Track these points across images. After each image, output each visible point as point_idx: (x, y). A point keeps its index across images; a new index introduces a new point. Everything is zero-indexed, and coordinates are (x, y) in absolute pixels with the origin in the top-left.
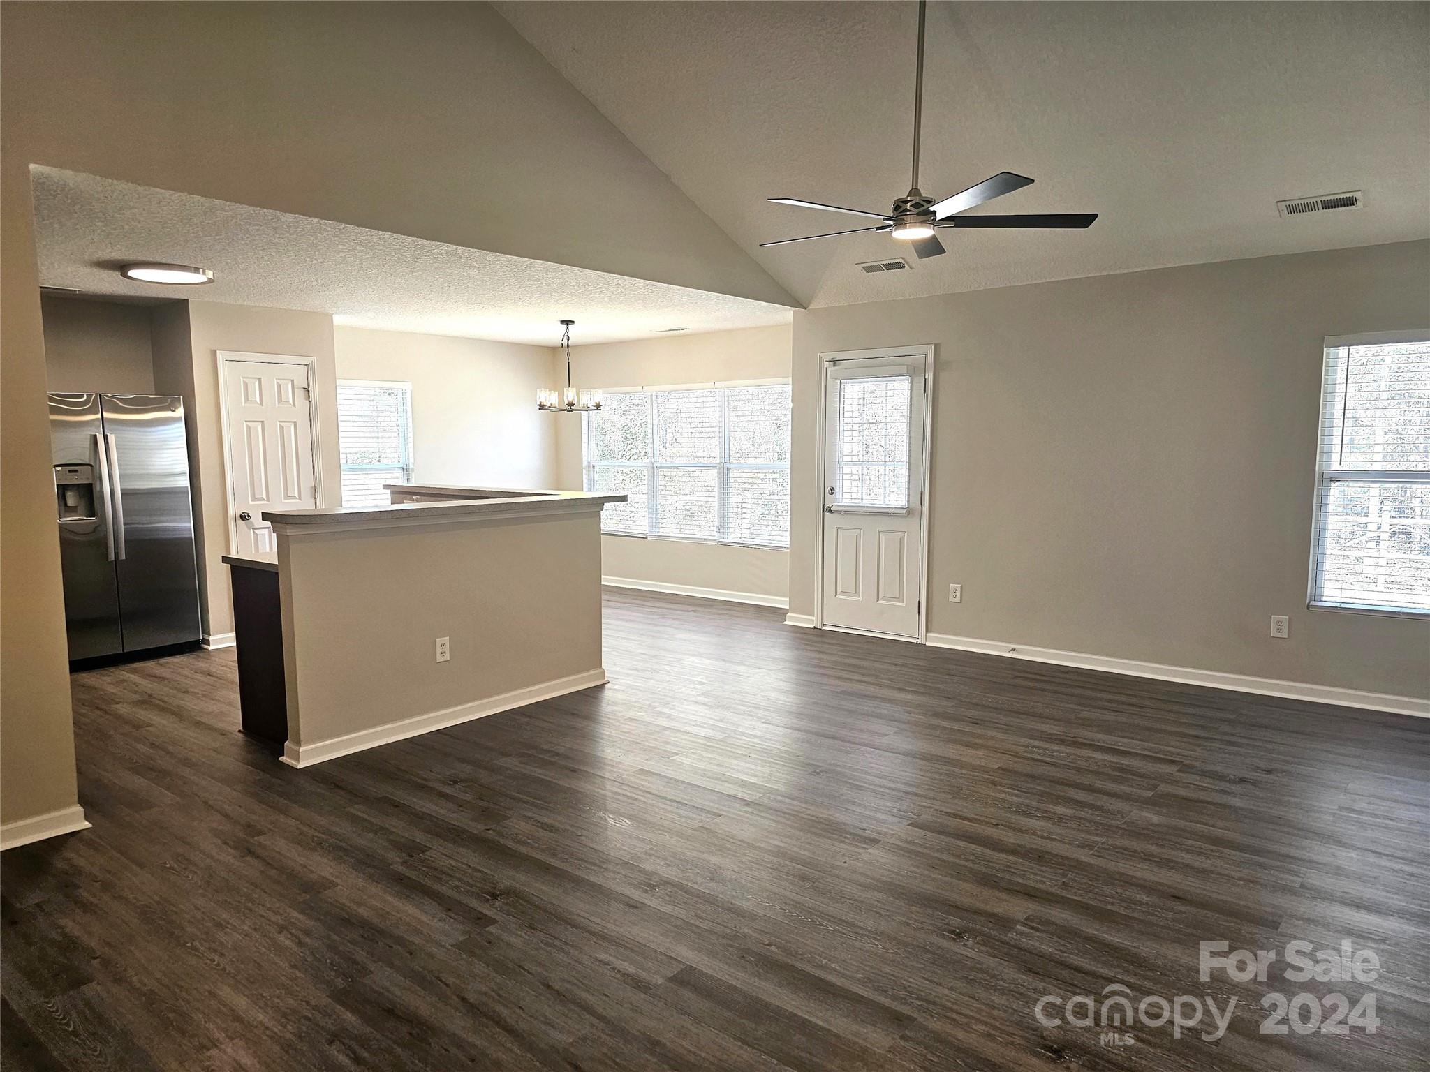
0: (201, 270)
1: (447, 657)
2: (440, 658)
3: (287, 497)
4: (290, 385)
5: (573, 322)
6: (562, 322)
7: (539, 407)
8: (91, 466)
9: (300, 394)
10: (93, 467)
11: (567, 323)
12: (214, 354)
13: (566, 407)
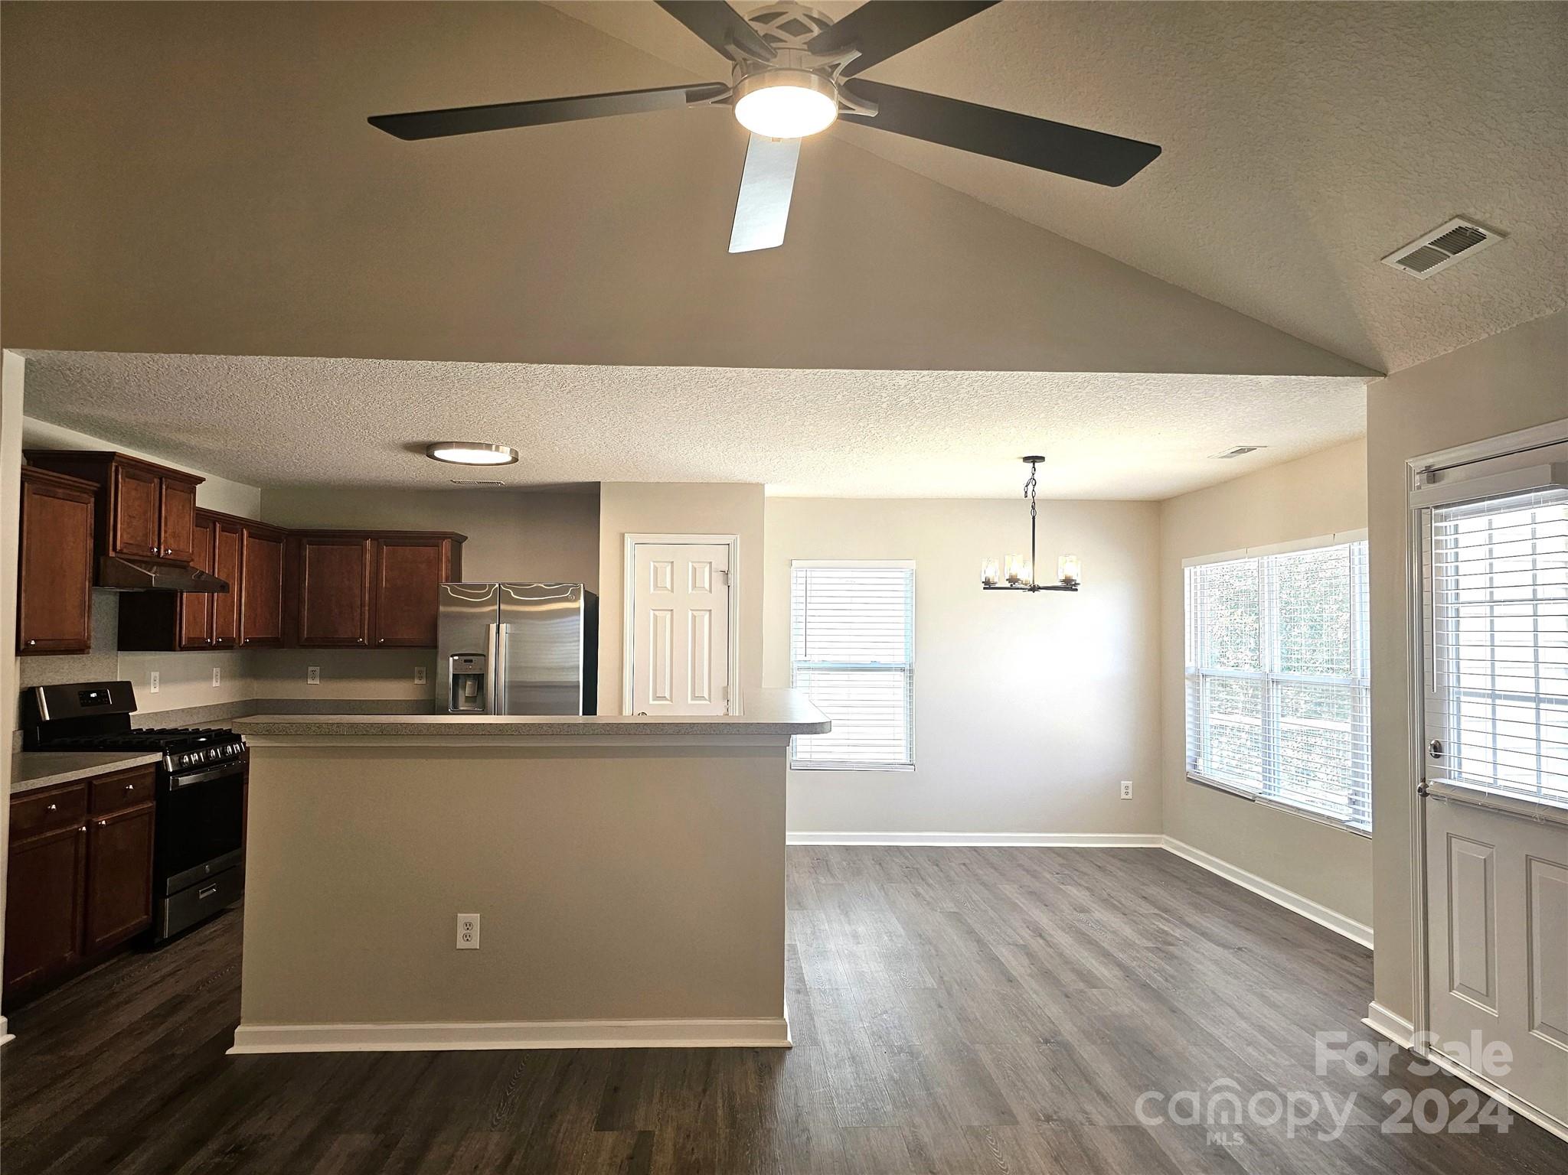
0: (494, 447)
1: (475, 943)
2: (461, 944)
3: (694, 698)
4: (707, 569)
5: (1042, 459)
6: (1026, 459)
7: (983, 585)
8: (484, 656)
9: (718, 578)
10: (485, 656)
11: (1034, 460)
12: (623, 535)
13: (1008, 585)
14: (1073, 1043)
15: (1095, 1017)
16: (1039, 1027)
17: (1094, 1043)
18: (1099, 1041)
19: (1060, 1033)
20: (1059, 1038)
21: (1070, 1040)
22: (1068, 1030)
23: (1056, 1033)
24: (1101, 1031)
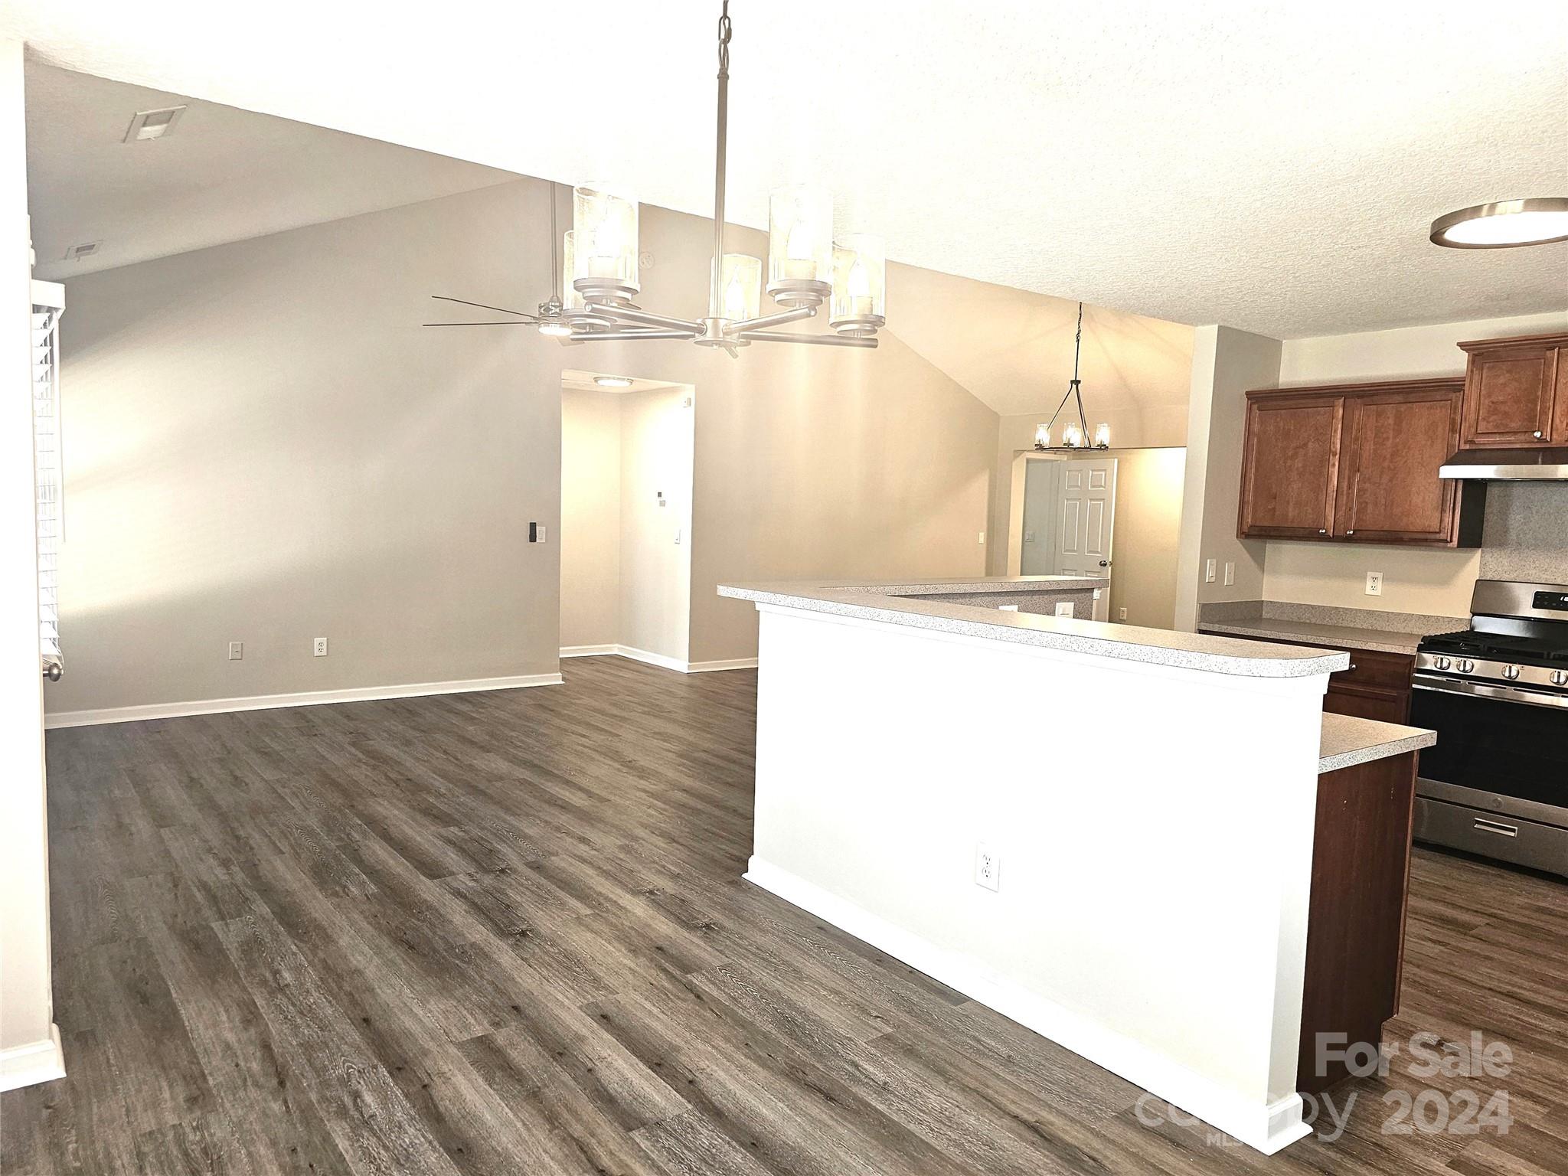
14: (495, 938)
15: (474, 980)
16: (537, 950)
17: (473, 945)
18: (467, 948)
19: (511, 946)
20: (511, 941)
21: (499, 941)
22: (505, 955)
23: (516, 946)
24: (465, 962)
